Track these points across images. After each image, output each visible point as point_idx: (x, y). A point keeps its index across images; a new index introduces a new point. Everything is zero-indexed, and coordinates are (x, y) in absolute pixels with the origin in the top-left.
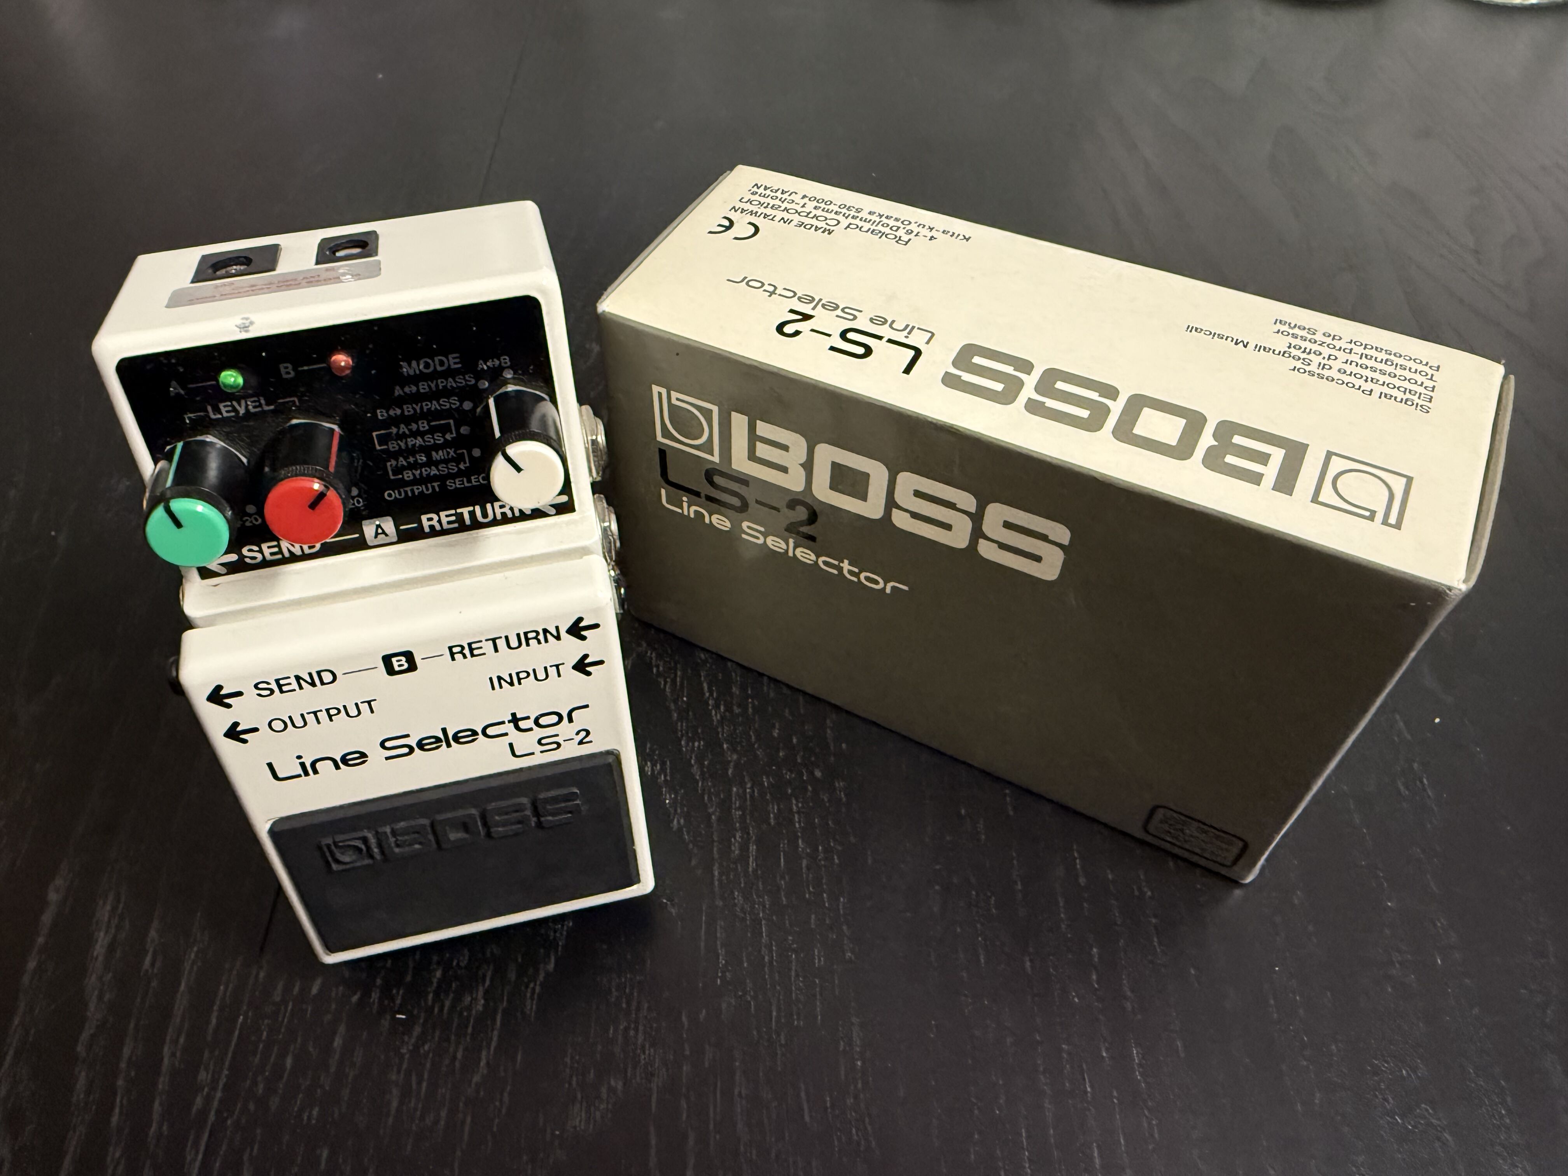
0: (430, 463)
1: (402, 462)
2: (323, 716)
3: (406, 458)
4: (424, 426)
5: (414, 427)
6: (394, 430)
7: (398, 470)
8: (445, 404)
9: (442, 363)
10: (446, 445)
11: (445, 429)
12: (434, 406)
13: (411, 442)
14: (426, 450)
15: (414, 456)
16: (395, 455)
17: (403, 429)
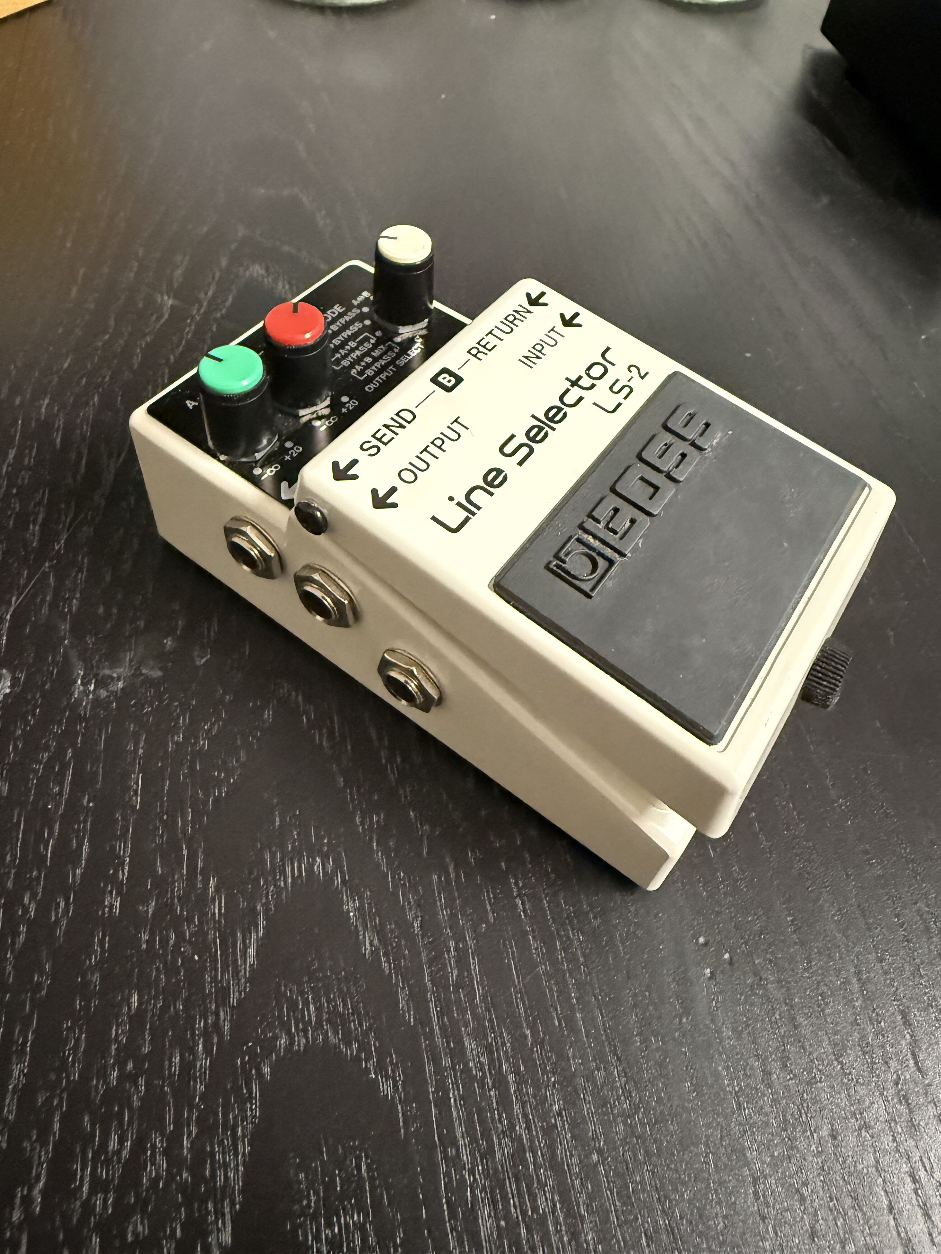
0: (376, 360)
1: (359, 368)
2: (432, 449)
3: (360, 365)
4: (352, 344)
5: (348, 347)
6: (338, 355)
7: (361, 373)
8: (354, 328)
9: (334, 313)
10: (375, 346)
11: (367, 339)
12: (349, 332)
13: (354, 355)
14: (368, 354)
15: (363, 361)
16: (352, 366)
17: (343, 352)
